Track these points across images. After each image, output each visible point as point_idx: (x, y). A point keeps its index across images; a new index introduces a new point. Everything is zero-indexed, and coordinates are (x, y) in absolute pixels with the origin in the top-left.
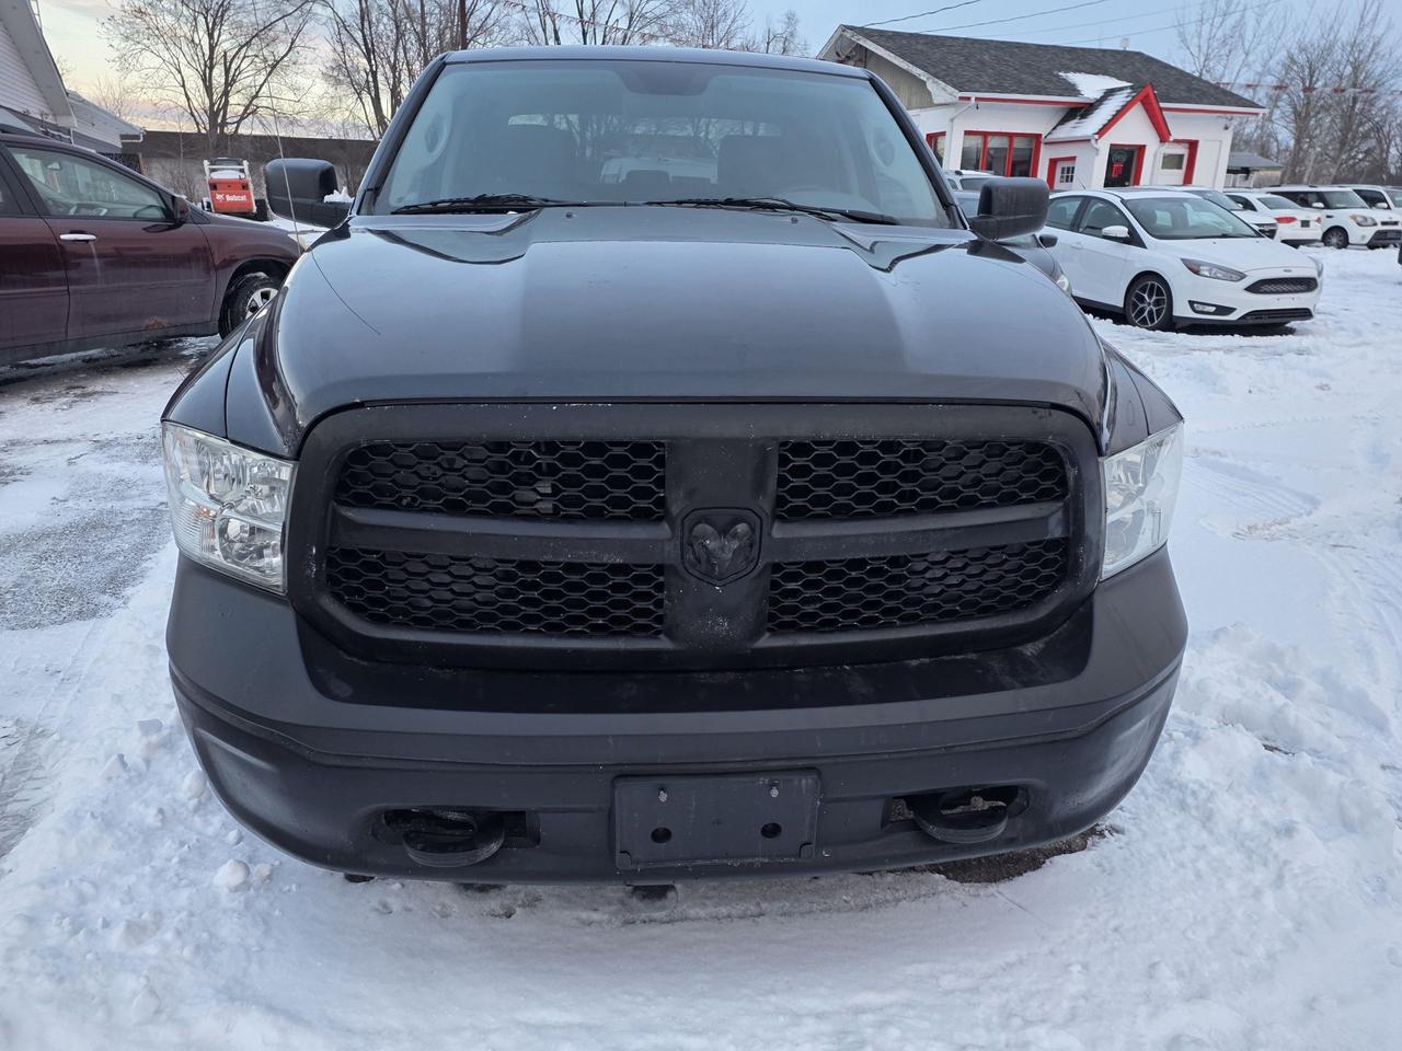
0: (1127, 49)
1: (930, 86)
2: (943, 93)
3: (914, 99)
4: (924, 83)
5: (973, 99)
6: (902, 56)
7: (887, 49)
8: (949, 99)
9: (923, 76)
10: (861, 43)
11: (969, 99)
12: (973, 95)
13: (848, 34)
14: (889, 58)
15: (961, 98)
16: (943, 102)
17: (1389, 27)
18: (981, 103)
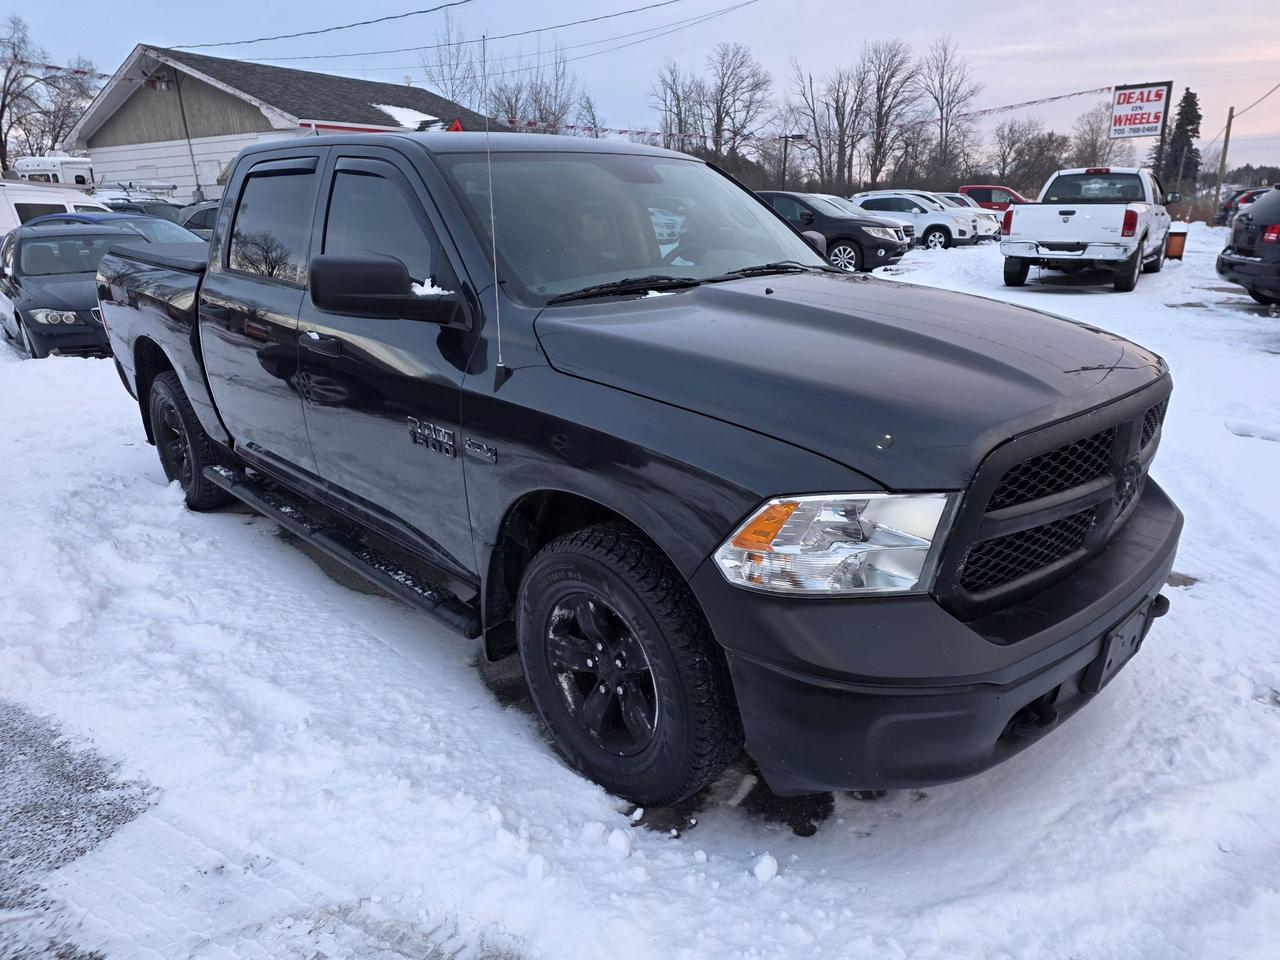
0: (411, 85)
1: (265, 110)
2: (281, 119)
3: (247, 123)
4: (258, 108)
5: (313, 126)
6: (223, 80)
7: (204, 72)
8: (289, 125)
9: (256, 102)
10: (169, 63)
11: (309, 125)
12: (313, 123)
13: (153, 54)
14: (210, 82)
15: (301, 124)
16: (283, 127)
17: (575, 80)
18: (319, 130)
